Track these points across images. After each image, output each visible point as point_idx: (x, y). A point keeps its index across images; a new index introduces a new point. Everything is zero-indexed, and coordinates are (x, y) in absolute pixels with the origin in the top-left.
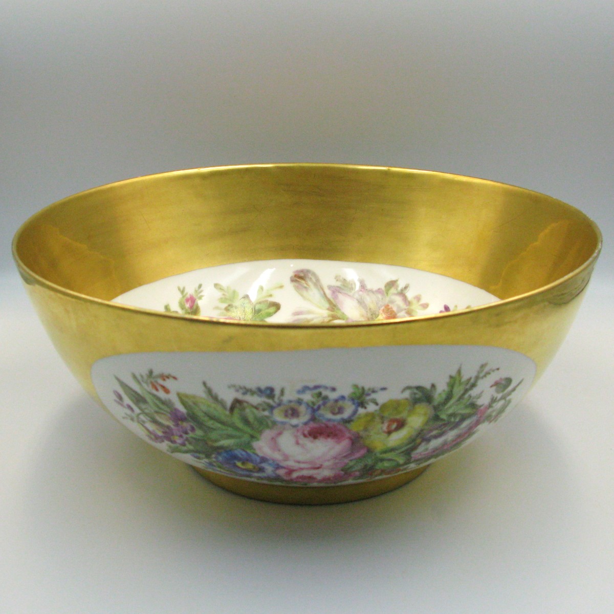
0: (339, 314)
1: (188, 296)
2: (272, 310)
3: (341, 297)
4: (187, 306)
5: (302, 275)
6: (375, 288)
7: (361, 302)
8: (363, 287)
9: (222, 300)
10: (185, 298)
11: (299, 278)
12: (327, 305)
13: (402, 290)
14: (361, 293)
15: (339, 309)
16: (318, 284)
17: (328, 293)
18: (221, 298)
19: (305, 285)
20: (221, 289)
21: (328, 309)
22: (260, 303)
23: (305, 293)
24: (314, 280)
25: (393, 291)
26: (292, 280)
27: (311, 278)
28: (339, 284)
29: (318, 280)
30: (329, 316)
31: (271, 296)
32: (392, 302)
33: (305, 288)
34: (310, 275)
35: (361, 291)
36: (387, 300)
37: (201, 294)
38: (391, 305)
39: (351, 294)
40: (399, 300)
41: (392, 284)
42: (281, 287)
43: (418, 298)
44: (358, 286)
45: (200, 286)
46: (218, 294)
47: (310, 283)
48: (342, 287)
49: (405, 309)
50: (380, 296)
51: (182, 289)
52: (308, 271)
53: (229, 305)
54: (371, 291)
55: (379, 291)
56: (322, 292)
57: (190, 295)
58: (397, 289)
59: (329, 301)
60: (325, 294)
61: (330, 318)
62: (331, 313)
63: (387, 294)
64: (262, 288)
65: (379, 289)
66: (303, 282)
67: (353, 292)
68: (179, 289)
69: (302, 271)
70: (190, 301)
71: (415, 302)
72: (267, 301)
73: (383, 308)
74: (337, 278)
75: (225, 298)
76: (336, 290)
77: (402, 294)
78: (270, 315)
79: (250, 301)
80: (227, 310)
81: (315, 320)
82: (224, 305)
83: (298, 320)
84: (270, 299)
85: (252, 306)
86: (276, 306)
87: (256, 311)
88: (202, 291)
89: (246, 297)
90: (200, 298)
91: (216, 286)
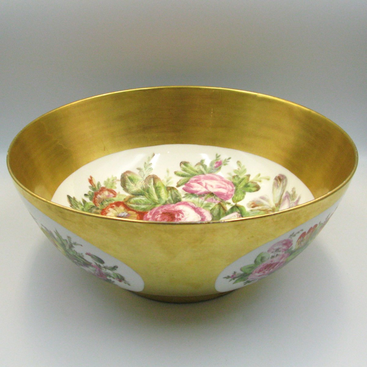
1: (219, 161)
2: (254, 189)
9: (235, 171)
10: (217, 161)
11: (280, 179)
12: (277, 202)
17: (284, 195)
18: (236, 170)
19: (279, 185)
20: (239, 165)
22: (252, 182)
23: (275, 189)
24: (284, 184)
26: (276, 179)
27: (284, 182)
29: (286, 185)
31: (260, 181)
33: (278, 186)
34: (284, 181)
35: (295, 203)
37: (227, 163)
42: (268, 179)
45: (230, 158)
46: (236, 167)
48: (291, 196)
51: (218, 155)
53: (237, 176)
56: (282, 193)
57: (221, 161)
59: (281, 199)
60: (282, 194)
62: (275, 207)
64: (259, 175)
66: (279, 182)
69: (283, 176)
70: (218, 164)
72: (256, 183)
75: (238, 171)
78: (250, 191)
79: (248, 179)
80: (234, 177)
81: (265, 206)
82: (234, 174)
83: (259, 201)
84: (259, 183)
85: (247, 182)
86: (258, 188)
87: (247, 186)
88: (229, 161)
89: (249, 176)
90: (225, 165)
91: (238, 162)
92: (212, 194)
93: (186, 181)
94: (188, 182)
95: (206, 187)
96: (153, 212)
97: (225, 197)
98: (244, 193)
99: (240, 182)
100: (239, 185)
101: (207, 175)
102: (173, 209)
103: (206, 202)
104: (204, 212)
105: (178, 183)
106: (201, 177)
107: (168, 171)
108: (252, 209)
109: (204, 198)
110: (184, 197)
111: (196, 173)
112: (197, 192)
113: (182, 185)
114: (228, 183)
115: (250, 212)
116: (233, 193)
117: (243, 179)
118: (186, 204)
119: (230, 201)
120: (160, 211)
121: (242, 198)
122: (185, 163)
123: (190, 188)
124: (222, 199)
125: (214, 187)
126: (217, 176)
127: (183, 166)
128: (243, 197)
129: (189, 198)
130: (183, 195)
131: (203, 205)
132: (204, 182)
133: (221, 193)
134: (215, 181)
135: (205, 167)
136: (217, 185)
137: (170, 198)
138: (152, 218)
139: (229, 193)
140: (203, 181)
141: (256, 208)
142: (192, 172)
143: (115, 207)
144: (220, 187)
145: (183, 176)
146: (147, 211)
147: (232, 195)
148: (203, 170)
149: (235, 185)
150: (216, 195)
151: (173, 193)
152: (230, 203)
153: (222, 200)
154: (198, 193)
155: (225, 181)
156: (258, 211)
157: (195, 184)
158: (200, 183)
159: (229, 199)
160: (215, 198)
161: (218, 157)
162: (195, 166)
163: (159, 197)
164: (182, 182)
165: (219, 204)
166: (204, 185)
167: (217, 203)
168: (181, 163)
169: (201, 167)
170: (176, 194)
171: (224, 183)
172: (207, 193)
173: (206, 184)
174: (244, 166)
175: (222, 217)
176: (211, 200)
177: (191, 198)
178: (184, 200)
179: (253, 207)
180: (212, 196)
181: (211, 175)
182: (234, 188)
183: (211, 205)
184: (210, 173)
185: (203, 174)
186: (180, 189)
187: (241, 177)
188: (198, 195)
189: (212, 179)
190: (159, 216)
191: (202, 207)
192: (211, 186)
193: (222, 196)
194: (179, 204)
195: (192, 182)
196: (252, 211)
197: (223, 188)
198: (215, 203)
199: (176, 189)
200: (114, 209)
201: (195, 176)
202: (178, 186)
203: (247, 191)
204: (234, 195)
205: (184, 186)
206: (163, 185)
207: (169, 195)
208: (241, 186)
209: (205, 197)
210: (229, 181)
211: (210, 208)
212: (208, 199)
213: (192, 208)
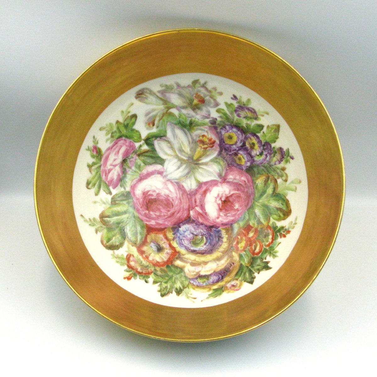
0: (170, 105)
1: (92, 148)
2: (133, 120)
3: (167, 95)
4: (95, 153)
5: (141, 92)
6: (186, 85)
7: (180, 95)
8: (178, 86)
10: (92, 151)
11: (140, 94)
12: (161, 102)
13: (203, 85)
14: (178, 89)
15: (169, 102)
16: (152, 93)
17: (159, 95)
18: (106, 133)
19: (145, 97)
20: (103, 129)
21: (163, 104)
22: (126, 120)
23: (146, 100)
24: (148, 92)
25: (197, 85)
26: (136, 98)
28: (163, 88)
29: (150, 91)
30: (166, 108)
31: (129, 112)
32: (200, 91)
33: (145, 98)
34: (145, 91)
35: (178, 88)
36: (196, 91)
37: (97, 140)
38: (199, 94)
39: (173, 91)
40: (203, 90)
41: (195, 82)
42: (132, 104)
43: (215, 89)
44: (175, 87)
45: (94, 137)
46: (104, 132)
47: (147, 94)
48: (166, 89)
49: (209, 95)
50: (190, 89)
52: (143, 89)
53: (112, 133)
54: (184, 87)
55: (189, 86)
56: (155, 96)
57: (93, 146)
58: (200, 84)
59: (161, 99)
60: (157, 96)
61: (167, 109)
62: (166, 106)
63: (195, 87)
64: (123, 112)
65: (189, 85)
66: (143, 95)
67: (173, 90)
68: (87, 150)
69: (140, 91)
70: (95, 150)
71: (213, 91)
72: (128, 117)
73: (195, 95)
74: (161, 86)
75: (108, 131)
76: (163, 92)
77: (204, 86)
78: (134, 124)
79: (121, 123)
80: (112, 137)
81: (159, 114)
82: (109, 136)
83: (150, 118)
84: (130, 114)
85: (123, 125)
86: (135, 116)
87: (126, 126)
88: (96, 139)
89: (118, 122)
90: (97, 143)
91: (101, 129)
92: (124, 161)
93: (105, 185)
94: (107, 182)
95: (115, 166)
96: (145, 219)
97: (131, 148)
98: (133, 130)
99: (120, 132)
100: (122, 133)
101: (102, 162)
102: (141, 200)
103: (133, 168)
104: (148, 171)
105: (107, 194)
106: (103, 169)
107: (95, 202)
108: (155, 127)
109: (128, 170)
110: (125, 188)
111: (98, 174)
112: (119, 175)
113: (109, 190)
114: (116, 143)
115: (159, 128)
116: (128, 140)
117: (118, 128)
118: (133, 187)
119: (137, 145)
120: (144, 212)
121: (138, 133)
122: (88, 184)
123: (114, 182)
124: (133, 152)
125: (116, 157)
126: (105, 153)
127: (90, 186)
128: (137, 131)
129: (126, 183)
130: (122, 189)
131: (137, 170)
132: (109, 167)
133: (125, 151)
134: (110, 156)
135: (94, 164)
136: (115, 154)
137: (125, 202)
138: (155, 220)
139: (127, 144)
140: (107, 167)
141: (156, 122)
142: (96, 178)
143: (146, 255)
144: (118, 152)
145: (99, 188)
146: (145, 224)
147: (131, 142)
148: (96, 166)
149: (120, 137)
150: (127, 157)
151: (118, 199)
152: (141, 145)
153: (135, 152)
154: (121, 174)
155: (114, 146)
156: (161, 121)
157: (110, 176)
158: (110, 171)
159: (135, 145)
160: (130, 159)
161: (88, 149)
162: (91, 173)
163: (125, 212)
164: (106, 189)
165: (139, 155)
166: (112, 167)
167: (137, 158)
168: (87, 188)
169: (93, 168)
170: (121, 196)
171: (115, 147)
172: (122, 166)
173: (111, 165)
174: (107, 125)
175: (158, 154)
176: (132, 162)
177: (127, 182)
178: (128, 189)
179: (153, 125)
180: (127, 161)
181: (103, 159)
182: (124, 138)
183: (139, 163)
184: (100, 159)
185: (100, 166)
186: (114, 192)
187: (115, 129)
188: (124, 175)
189: (107, 158)
190: (151, 213)
191: (139, 172)
192: (115, 160)
193: (129, 151)
194: (134, 193)
195: (107, 179)
196: (158, 127)
197: (120, 149)
198: (136, 159)
199: (114, 196)
200: (149, 255)
201: (101, 174)
202: (110, 193)
203: (132, 127)
204: (131, 140)
205: (111, 188)
206: (110, 208)
207: (121, 202)
208: (124, 131)
209: (127, 168)
210: (115, 142)
211: (142, 164)
212: (130, 165)
213: (139, 182)
